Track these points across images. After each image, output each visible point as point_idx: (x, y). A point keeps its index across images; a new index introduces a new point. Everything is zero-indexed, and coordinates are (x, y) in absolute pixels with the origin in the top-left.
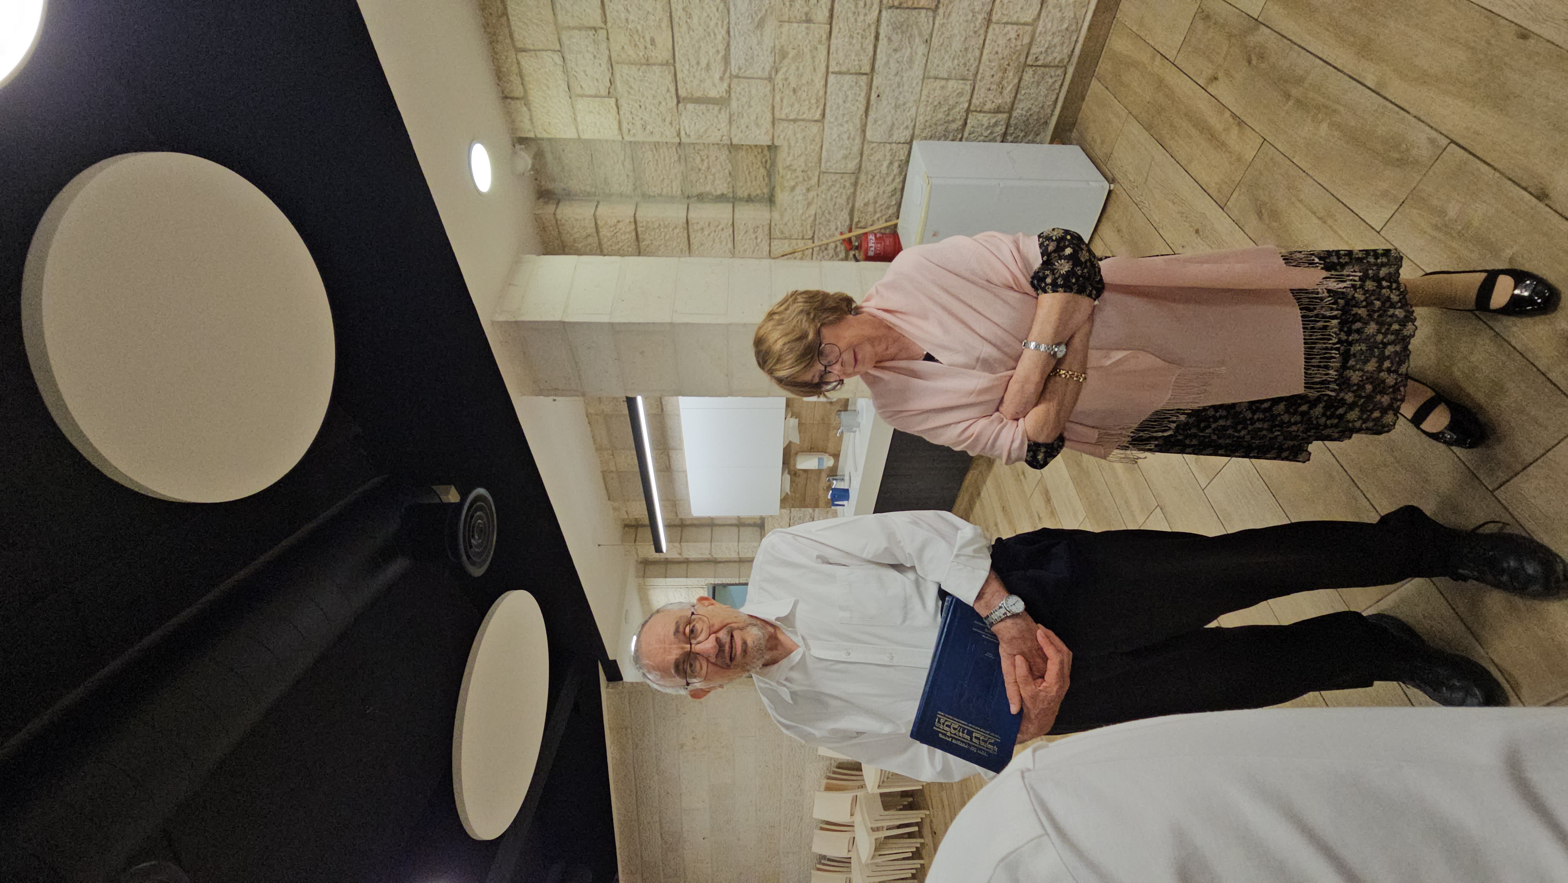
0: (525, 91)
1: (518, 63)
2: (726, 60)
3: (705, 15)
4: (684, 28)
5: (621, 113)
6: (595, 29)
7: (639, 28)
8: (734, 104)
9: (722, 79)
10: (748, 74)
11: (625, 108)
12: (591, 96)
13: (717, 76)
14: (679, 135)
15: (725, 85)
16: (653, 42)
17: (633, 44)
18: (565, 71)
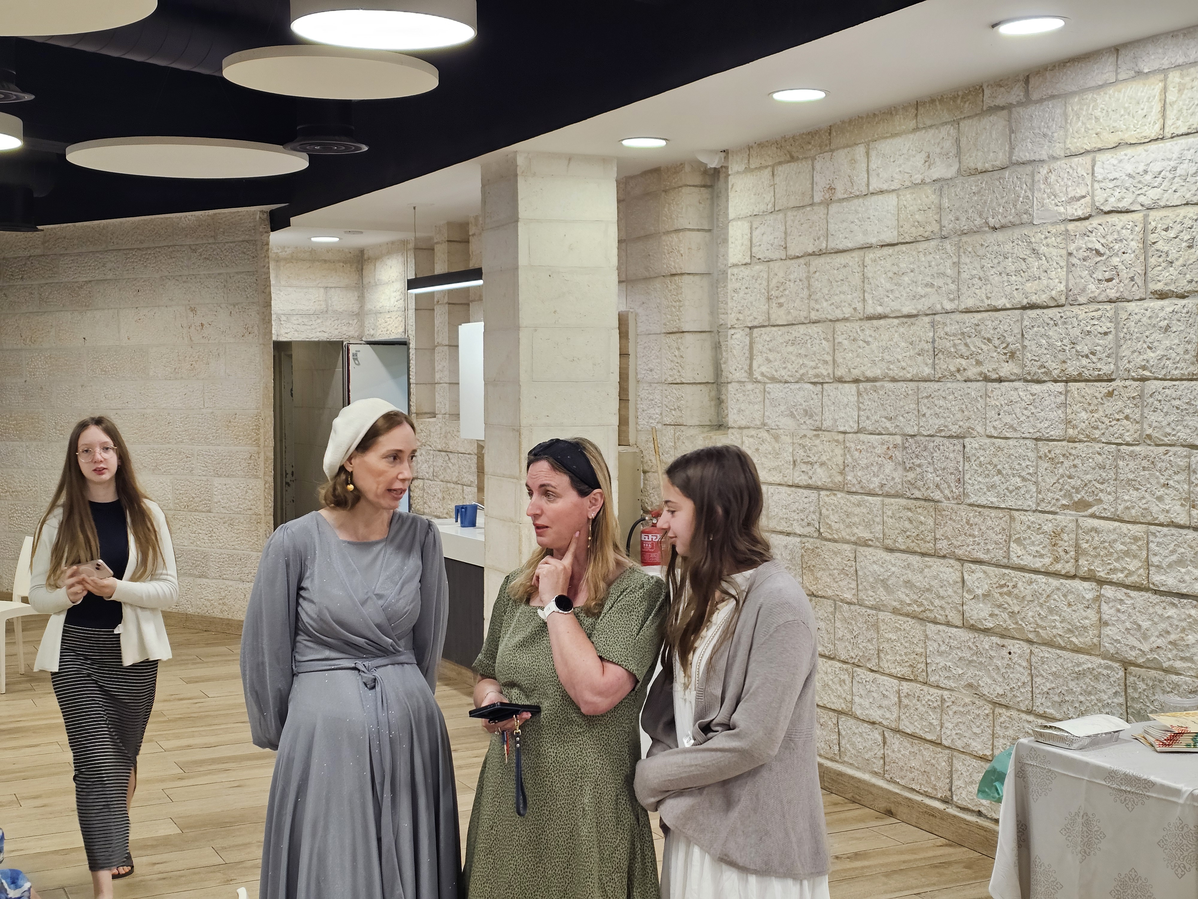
0: (752, 170)
1: (766, 167)
2: (773, 380)
3: (794, 358)
4: (787, 337)
5: (742, 268)
6: (786, 248)
7: (787, 292)
8: (750, 386)
9: (762, 374)
10: (767, 401)
11: (746, 272)
12: (751, 237)
13: (764, 369)
14: (732, 327)
15: (759, 378)
16: (781, 305)
17: (779, 285)
18: (765, 213)
